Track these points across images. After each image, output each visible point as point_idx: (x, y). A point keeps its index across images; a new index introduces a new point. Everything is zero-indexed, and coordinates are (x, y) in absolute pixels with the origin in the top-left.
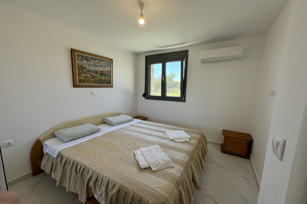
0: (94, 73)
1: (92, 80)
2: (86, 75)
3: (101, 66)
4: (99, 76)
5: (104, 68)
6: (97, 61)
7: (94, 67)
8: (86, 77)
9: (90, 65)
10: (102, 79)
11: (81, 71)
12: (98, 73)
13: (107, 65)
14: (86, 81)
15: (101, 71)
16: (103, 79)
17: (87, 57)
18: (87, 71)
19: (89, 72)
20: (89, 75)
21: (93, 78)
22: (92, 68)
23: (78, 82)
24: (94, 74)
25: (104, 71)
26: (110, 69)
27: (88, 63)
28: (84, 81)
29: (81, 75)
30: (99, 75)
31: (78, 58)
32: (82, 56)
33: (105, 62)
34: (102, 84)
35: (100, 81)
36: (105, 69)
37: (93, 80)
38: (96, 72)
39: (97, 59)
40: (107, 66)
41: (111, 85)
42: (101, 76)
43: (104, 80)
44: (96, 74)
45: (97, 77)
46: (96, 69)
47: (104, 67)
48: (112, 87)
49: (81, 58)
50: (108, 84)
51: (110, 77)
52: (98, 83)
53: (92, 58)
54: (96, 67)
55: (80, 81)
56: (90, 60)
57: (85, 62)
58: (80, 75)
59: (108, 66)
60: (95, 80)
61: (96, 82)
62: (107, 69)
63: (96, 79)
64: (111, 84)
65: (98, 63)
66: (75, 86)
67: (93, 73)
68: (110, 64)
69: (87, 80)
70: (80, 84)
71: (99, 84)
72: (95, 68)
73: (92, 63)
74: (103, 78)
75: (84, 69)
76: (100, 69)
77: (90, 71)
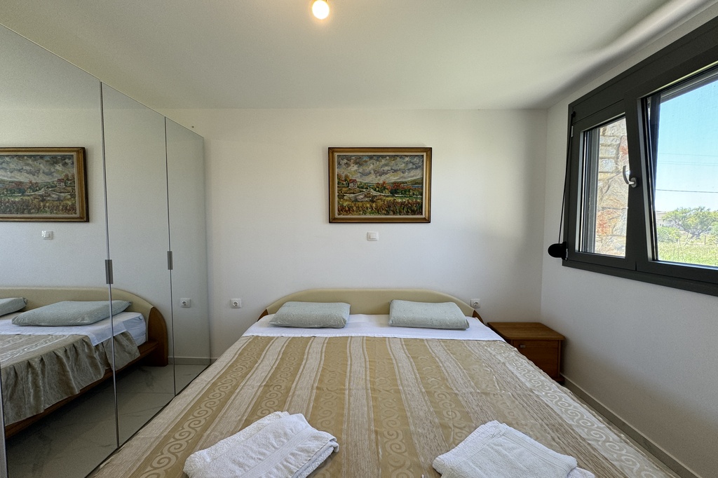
0: (375, 190)
1: (368, 205)
2: (356, 197)
3: (396, 171)
4: (387, 196)
5: (402, 175)
6: (383, 161)
7: (374, 177)
8: (356, 200)
9: (364, 174)
10: (394, 203)
11: (344, 189)
12: (385, 188)
13: (410, 166)
14: (355, 208)
15: (395, 183)
16: (398, 203)
17: (360, 157)
18: (358, 187)
19: (363, 188)
20: (362, 197)
21: (370, 201)
22: (372, 179)
23: (337, 211)
24: (374, 193)
25: (403, 183)
26: (420, 174)
27: (361, 170)
28: (349, 210)
29: (345, 198)
30: (387, 193)
31: (339, 164)
32: (349, 158)
33: (407, 159)
34: (394, 214)
35: (389, 207)
36: (405, 178)
37: (372, 207)
38: (381, 187)
39: (383, 157)
40: (412, 168)
41: (423, 216)
42: (393, 196)
43: (402, 203)
44: (378, 191)
45: (381, 199)
46: (379, 180)
47: (403, 173)
48: (427, 221)
49: (345, 161)
50: (414, 214)
51: (422, 195)
52: (383, 212)
53: (371, 157)
54: (380, 175)
55: (341, 210)
56: (366, 162)
57: (354, 168)
58: (341, 197)
59: (416, 168)
60: (377, 205)
61: (378, 211)
62: (413, 177)
63: (380, 203)
64: (422, 214)
65: (386, 165)
66: (332, 220)
67: (372, 190)
68: (423, 161)
69: (358, 207)
70: (341, 216)
71: (388, 213)
72: (379, 177)
73: (371, 167)
74: (400, 200)
75: (351, 185)
76: (392, 178)
77: (365, 187)
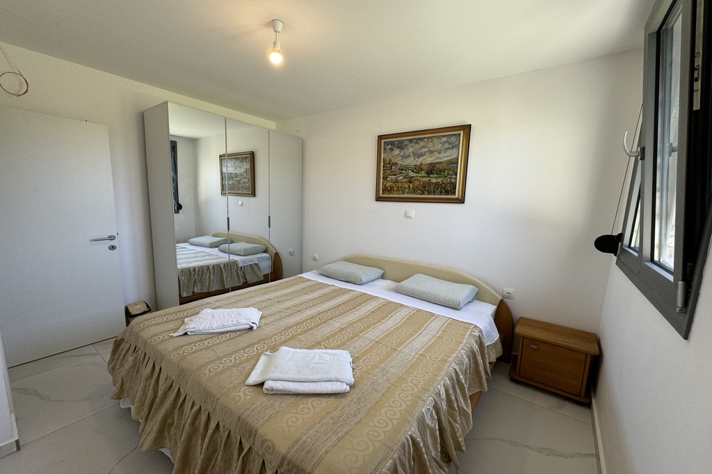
0: (413, 171)
1: (406, 186)
2: (396, 178)
3: (432, 152)
4: (423, 177)
5: (438, 155)
6: (422, 144)
7: (413, 159)
8: (397, 181)
9: (405, 157)
10: (429, 183)
11: (388, 172)
12: (421, 169)
13: (447, 145)
14: (395, 188)
15: (430, 164)
16: (432, 183)
17: (401, 142)
18: (399, 169)
19: (402, 170)
20: (401, 178)
21: (409, 181)
22: (411, 162)
23: (381, 191)
24: (412, 174)
25: (439, 163)
26: (456, 154)
27: (402, 154)
28: (391, 190)
29: (388, 179)
30: (423, 173)
31: (385, 149)
32: (392, 143)
33: (444, 139)
34: (429, 193)
35: (425, 187)
36: (441, 158)
37: (409, 186)
38: (418, 169)
39: (422, 139)
40: (448, 148)
41: (457, 196)
42: (429, 176)
43: (437, 184)
44: (416, 172)
45: (417, 180)
46: (417, 161)
47: (439, 153)
48: (461, 201)
49: (390, 146)
50: (448, 194)
51: (456, 175)
52: (419, 192)
53: (411, 141)
54: (418, 157)
55: (385, 190)
56: (406, 145)
57: (397, 152)
58: (385, 178)
59: (453, 148)
60: (413, 186)
61: (414, 191)
62: (449, 156)
63: (417, 183)
64: (455, 194)
65: (423, 147)
66: (378, 199)
67: (410, 172)
68: (459, 140)
69: (398, 188)
70: (385, 195)
71: (423, 193)
72: (417, 159)
73: (410, 150)
74: (434, 181)
75: (393, 167)
76: (429, 160)
77: (405, 169)
